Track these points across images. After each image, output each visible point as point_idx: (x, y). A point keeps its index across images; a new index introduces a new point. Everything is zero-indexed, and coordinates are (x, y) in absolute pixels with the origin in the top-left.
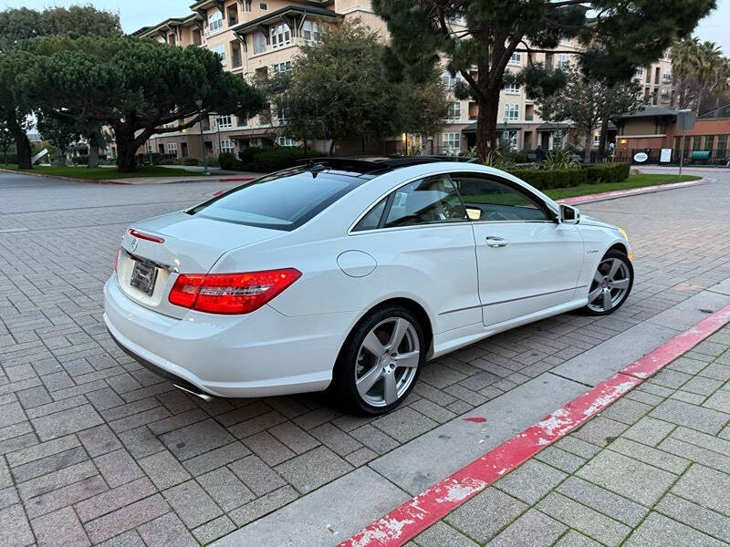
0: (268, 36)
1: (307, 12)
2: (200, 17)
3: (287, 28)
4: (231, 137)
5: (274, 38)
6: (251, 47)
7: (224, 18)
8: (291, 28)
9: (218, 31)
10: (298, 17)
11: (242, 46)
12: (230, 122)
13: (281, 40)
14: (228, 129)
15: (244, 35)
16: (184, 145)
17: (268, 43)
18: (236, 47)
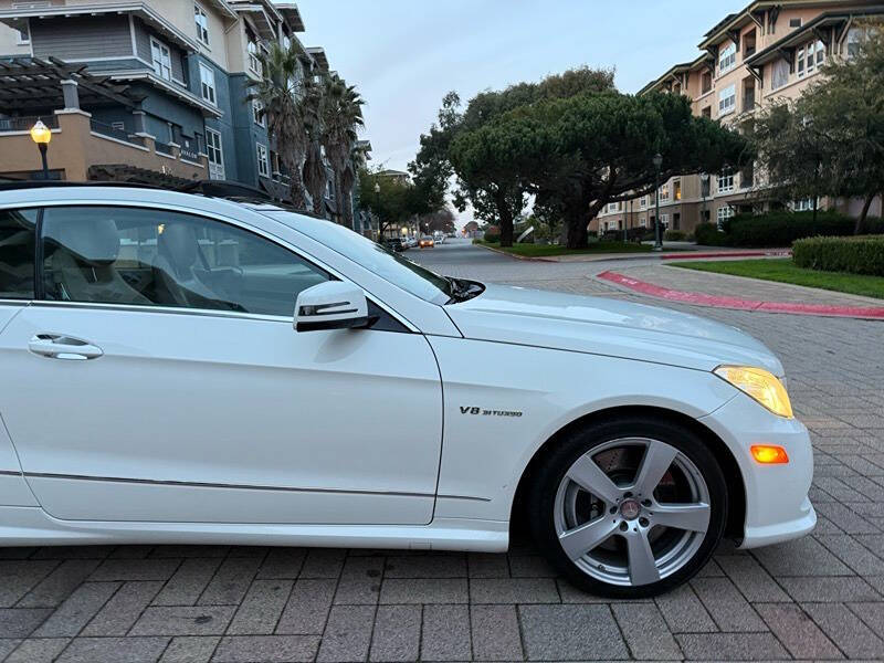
0: (792, 63)
1: (854, 15)
2: (710, 56)
3: (820, 45)
4: (730, 204)
5: (801, 63)
6: (768, 82)
7: (738, 50)
8: (826, 44)
9: (729, 69)
10: (840, 26)
11: (757, 82)
12: (731, 184)
13: (810, 64)
14: (730, 192)
15: (761, 68)
16: (677, 216)
17: (792, 71)
18: (750, 84)
